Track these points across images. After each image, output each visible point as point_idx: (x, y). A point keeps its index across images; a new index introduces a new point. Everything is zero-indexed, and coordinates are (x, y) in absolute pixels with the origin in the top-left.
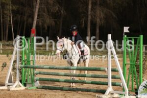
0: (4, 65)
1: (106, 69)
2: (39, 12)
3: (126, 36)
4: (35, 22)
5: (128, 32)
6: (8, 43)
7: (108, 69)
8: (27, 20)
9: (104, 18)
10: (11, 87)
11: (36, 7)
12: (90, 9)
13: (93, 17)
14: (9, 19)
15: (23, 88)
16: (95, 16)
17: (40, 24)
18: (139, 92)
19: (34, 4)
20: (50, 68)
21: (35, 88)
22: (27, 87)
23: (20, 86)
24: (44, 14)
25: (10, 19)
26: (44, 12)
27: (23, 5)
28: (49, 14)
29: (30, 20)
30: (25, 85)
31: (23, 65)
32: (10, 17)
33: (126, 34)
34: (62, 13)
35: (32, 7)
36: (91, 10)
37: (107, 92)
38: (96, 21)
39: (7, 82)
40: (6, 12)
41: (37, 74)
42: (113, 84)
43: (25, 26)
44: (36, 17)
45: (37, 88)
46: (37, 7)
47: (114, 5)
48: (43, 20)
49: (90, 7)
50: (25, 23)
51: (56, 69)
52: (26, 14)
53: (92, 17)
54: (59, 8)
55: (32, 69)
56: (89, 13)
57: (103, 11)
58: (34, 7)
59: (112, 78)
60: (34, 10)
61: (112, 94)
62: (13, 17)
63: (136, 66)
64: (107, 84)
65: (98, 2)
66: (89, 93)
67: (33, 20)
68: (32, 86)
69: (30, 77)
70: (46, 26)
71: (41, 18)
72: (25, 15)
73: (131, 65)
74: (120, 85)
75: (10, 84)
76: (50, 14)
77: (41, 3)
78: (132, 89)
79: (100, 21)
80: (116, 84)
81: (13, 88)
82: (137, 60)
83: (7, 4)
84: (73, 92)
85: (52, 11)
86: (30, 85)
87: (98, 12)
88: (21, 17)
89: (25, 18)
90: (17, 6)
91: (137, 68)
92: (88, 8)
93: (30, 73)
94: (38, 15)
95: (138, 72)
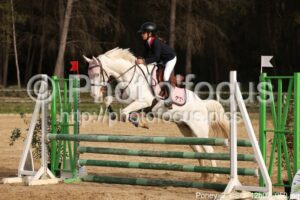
0: (17, 135)
1: (226, 141)
2: (70, 27)
3: (265, 75)
5: (270, 65)
6: (8, 90)
7: (230, 141)
8: (46, 44)
9: (202, 39)
10: (29, 178)
11: (64, 18)
12: (173, 23)
13: (180, 37)
14: (9, 41)
15: (54, 180)
16: (183, 35)
17: (73, 51)
18: (293, 187)
19: (61, 11)
20: (110, 141)
21: (77, 180)
22: (62, 178)
23: (49, 177)
24: (81, 31)
25: (13, 41)
26: (81, 26)
27: (37, 12)
28: (89, 32)
29: (52, 44)
30: (58, 174)
31: (55, 135)
32: (12, 37)
33: (266, 69)
34: (118, 29)
35: (56, 18)
36: (177, 22)
37: (229, 188)
38: (186, 46)
39: (21, 169)
40: (3, 28)
41: (82, 153)
42: (241, 173)
43: (42, 56)
44: (64, 37)
45: (83, 180)
46: (68, 17)
47: (223, 12)
48: (78, 43)
49: (173, 17)
50: (42, 50)
51: (124, 141)
52: (44, 32)
53: (177, 37)
54: (110, 18)
55: (72, 143)
56: (172, 29)
57: (199, 26)
58: (61, 17)
59: (239, 159)
60: (61, 24)
61: (239, 191)
62: (18, 38)
63: (286, 134)
64: (227, 172)
65: (190, 7)
66: (190, 190)
67: (58, 43)
68: (73, 176)
69: (68, 158)
71: (76, 39)
72: (41, 34)
73: (276, 133)
74: (253, 174)
75: (27, 172)
76: (93, 31)
77: (74, 10)
78: (279, 182)
79: (194, 44)
80: (246, 171)
81: (35, 180)
82: (288, 123)
83: (6, 13)
84: (157, 188)
85: (96, 24)
86: (69, 175)
87: (190, 27)
88: (35, 37)
89: (43, 40)
90: (27, 16)
91: (288, 140)
92: (170, 18)
93: (67, 150)
94: (69, 34)
95: (291, 147)
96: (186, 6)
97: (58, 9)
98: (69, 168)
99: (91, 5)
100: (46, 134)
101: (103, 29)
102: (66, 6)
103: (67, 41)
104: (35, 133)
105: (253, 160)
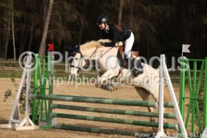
0: (8, 94)
1: (156, 104)
2: (51, 21)
4: (45, 35)
5: (188, 51)
6: (7, 62)
7: (158, 104)
8: (34, 31)
10: (16, 125)
11: (47, 15)
12: (120, 20)
14: (9, 29)
17: (52, 37)
19: (45, 9)
20: (74, 100)
23: (30, 125)
24: (58, 24)
25: (11, 29)
26: (58, 20)
27: (29, 10)
28: (64, 24)
29: (38, 31)
30: (36, 123)
31: (35, 95)
32: (11, 26)
34: (83, 23)
35: (41, 14)
36: (123, 20)
39: (11, 118)
40: (5, 20)
42: (166, 127)
43: (31, 40)
44: (46, 27)
45: (54, 128)
46: (49, 14)
48: (56, 32)
49: (120, 16)
50: (31, 36)
52: (33, 24)
54: (78, 16)
55: (47, 101)
57: (138, 23)
58: (45, 14)
59: (164, 117)
60: (44, 19)
62: (15, 27)
63: (198, 100)
64: (157, 126)
65: (132, 10)
67: (42, 31)
69: (44, 112)
70: (60, 40)
72: (31, 25)
73: (191, 99)
75: (15, 121)
76: (66, 24)
77: (54, 10)
80: (169, 126)
81: (20, 127)
82: (200, 92)
83: (8, 10)
85: (68, 19)
87: (131, 23)
88: (26, 27)
89: (32, 29)
91: (199, 105)
92: (118, 17)
93: (44, 106)
94: (50, 26)
95: (202, 109)
96: (129, 9)
97: (43, 9)
98: (44, 118)
99: (66, 7)
100: (29, 94)
101: (73, 23)
102: (48, 6)
103: (48, 30)
104: (22, 93)
105: (174, 118)
